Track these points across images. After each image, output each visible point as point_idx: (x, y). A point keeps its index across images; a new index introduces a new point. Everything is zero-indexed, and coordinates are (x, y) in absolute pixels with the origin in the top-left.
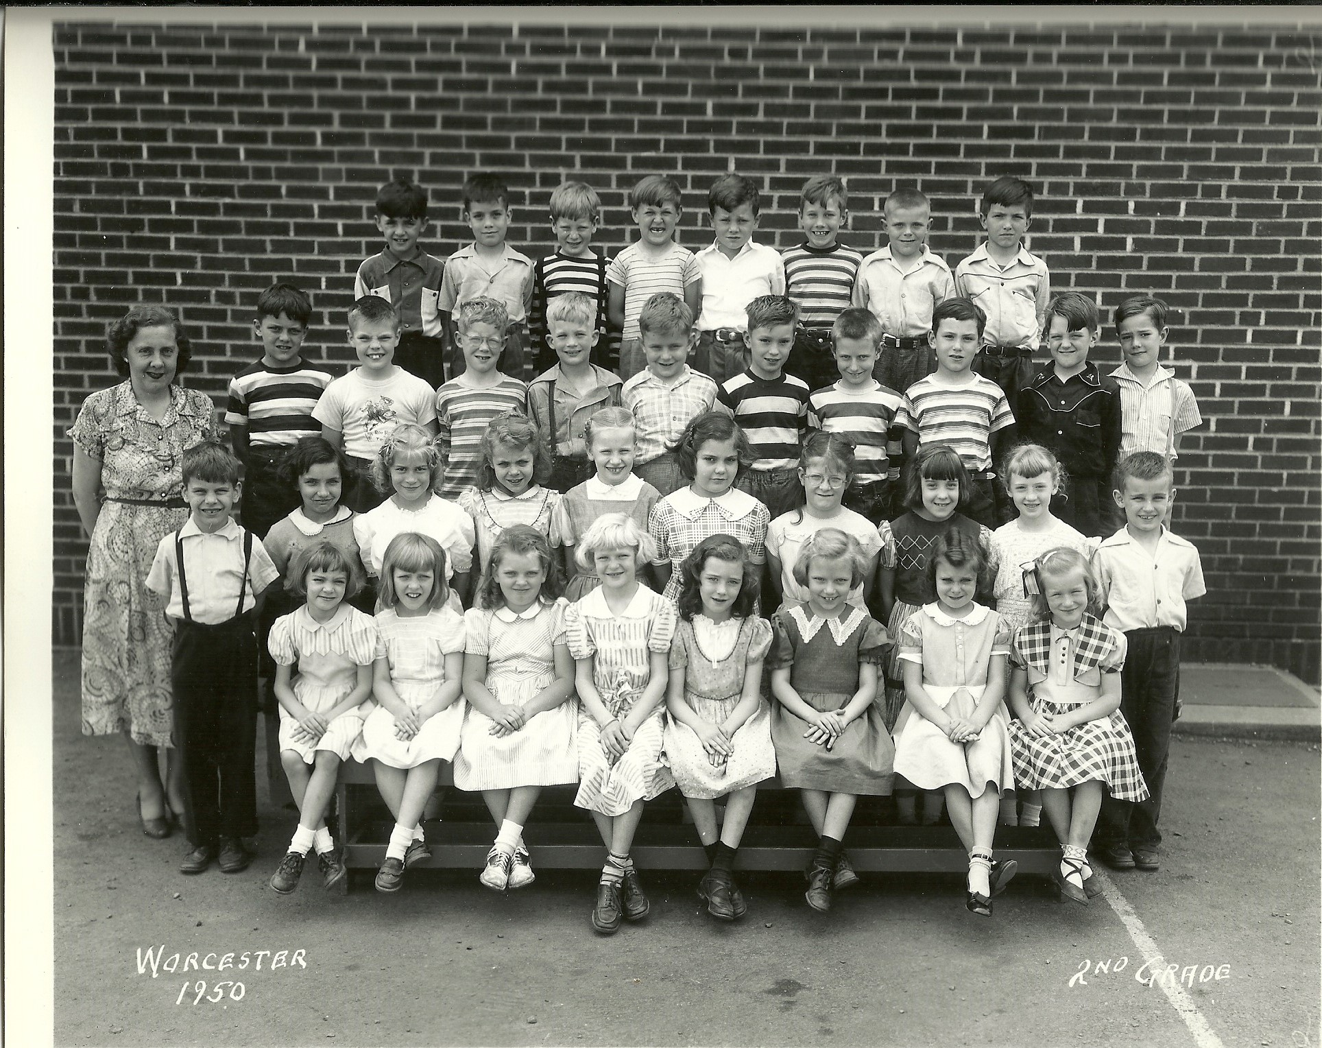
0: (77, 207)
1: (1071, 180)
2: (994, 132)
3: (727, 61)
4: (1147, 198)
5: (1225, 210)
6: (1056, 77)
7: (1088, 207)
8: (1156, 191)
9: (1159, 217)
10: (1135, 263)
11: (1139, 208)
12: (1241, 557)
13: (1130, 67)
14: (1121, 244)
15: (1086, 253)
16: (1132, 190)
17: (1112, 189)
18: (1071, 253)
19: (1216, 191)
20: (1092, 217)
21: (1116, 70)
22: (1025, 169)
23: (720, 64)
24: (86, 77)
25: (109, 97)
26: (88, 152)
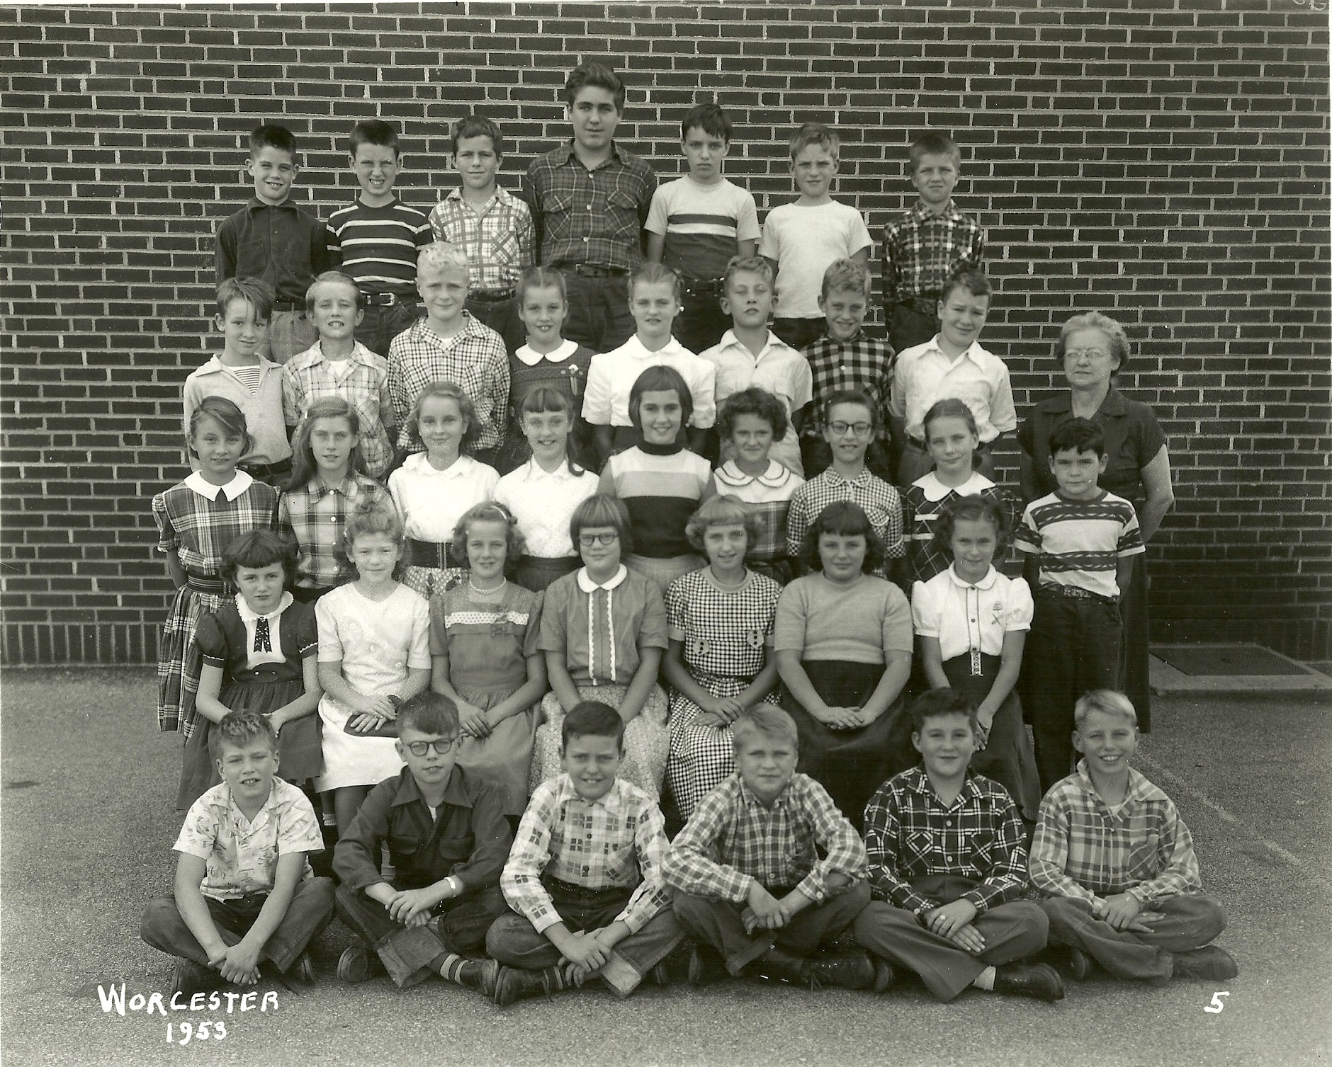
0: (150, 244)
1: (1068, 212)
2: (1000, 170)
3: (761, 107)
4: (1135, 227)
5: (1202, 236)
6: (1052, 120)
7: (1083, 236)
8: (1143, 220)
9: (1146, 244)
10: (1127, 284)
11: (1129, 236)
12: (1226, 546)
13: (1118, 112)
14: (1114, 269)
15: (1083, 277)
16: (1121, 220)
17: (1105, 219)
18: (1069, 276)
19: (1193, 220)
20: (1088, 244)
21: (1105, 113)
22: (1027, 203)
23: (755, 108)
24: (160, 123)
25: (183, 141)
26: (162, 192)
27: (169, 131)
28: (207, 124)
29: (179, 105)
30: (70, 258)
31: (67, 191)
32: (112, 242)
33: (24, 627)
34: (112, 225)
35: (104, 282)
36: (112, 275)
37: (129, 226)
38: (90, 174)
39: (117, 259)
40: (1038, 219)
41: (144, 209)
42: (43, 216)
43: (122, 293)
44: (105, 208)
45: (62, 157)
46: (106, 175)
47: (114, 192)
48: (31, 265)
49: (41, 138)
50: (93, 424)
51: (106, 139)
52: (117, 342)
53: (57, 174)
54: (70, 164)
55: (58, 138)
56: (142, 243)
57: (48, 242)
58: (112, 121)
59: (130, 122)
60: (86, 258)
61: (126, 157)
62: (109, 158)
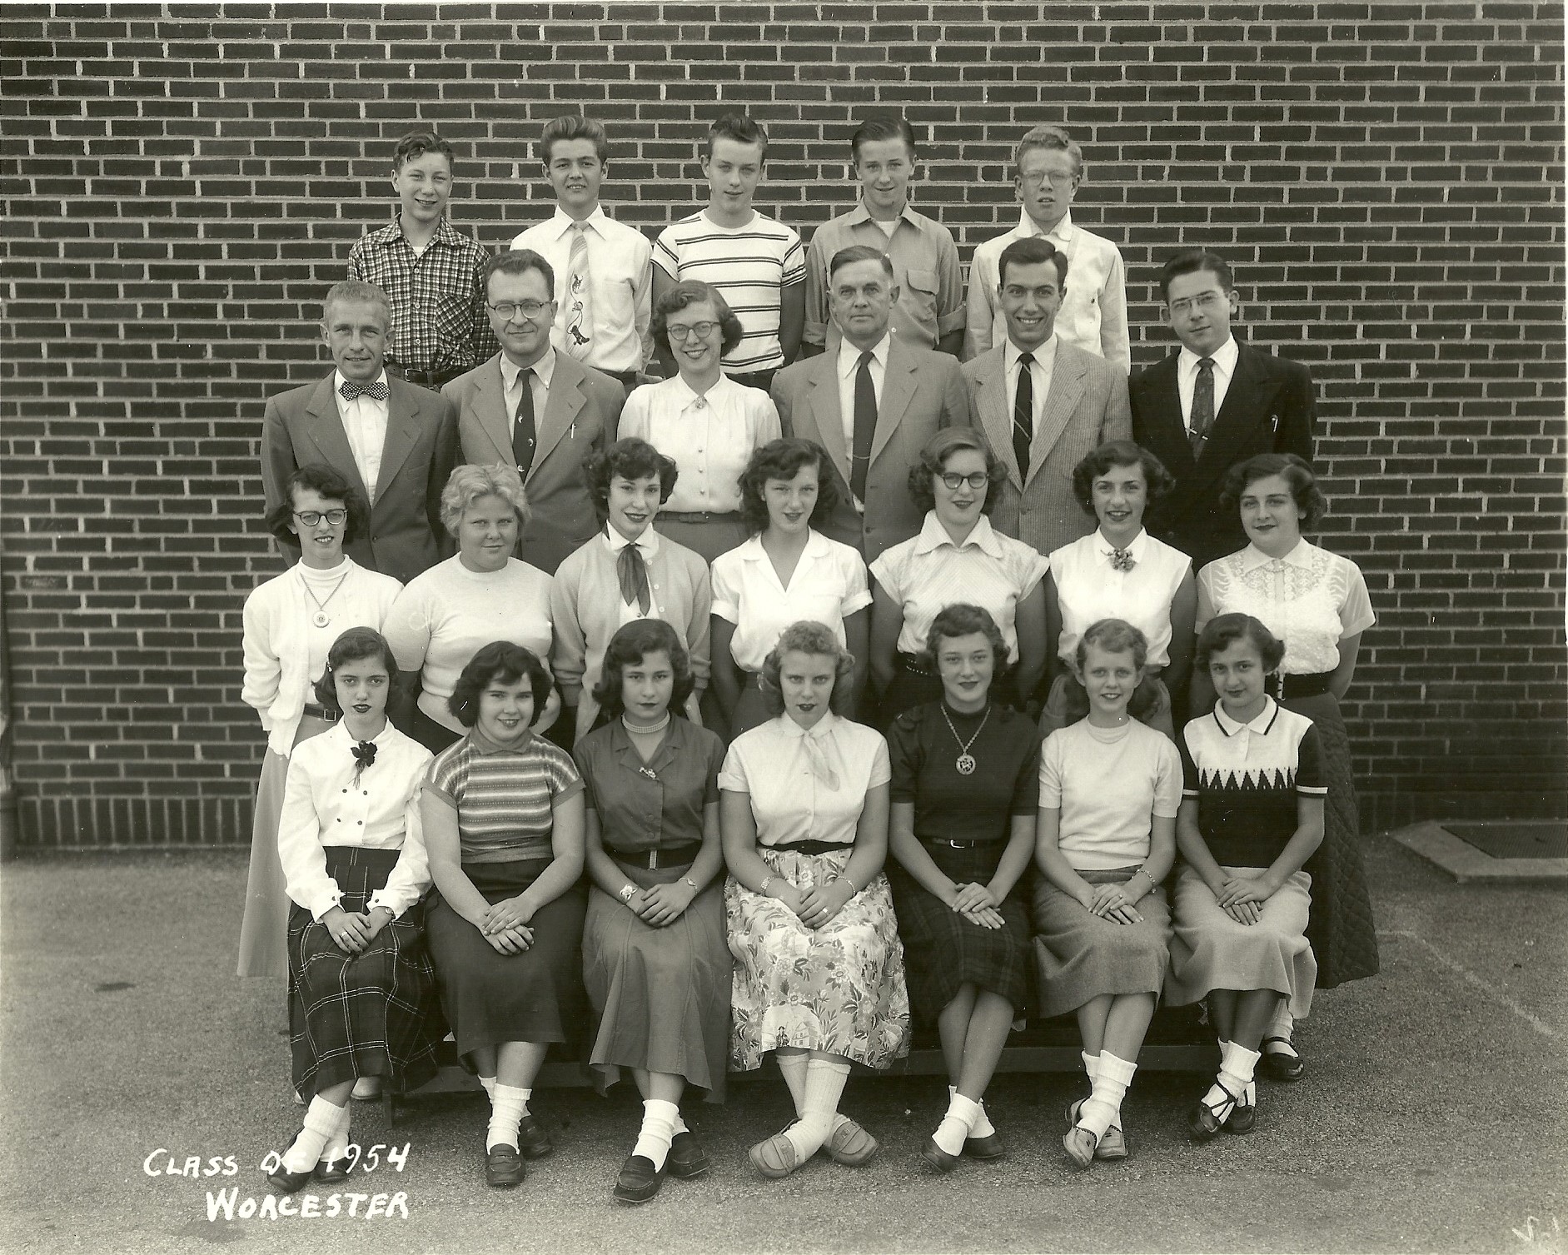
0: (263, 353)
1: (1350, 304)
2: (1266, 255)
3: (981, 183)
4: (1430, 321)
5: (1513, 332)
6: (1331, 194)
7: (1368, 333)
8: (1440, 313)
9: (1443, 341)
10: (1420, 390)
11: (1423, 332)
12: (1540, 702)
13: (1409, 183)
14: (1405, 371)
15: (1368, 381)
16: (1413, 313)
17: (1393, 313)
18: (1351, 381)
19: (1502, 313)
20: (1374, 342)
21: (1394, 186)
22: (1301, 293)
23: (973, 185)
24: (274, 210)
25: (300, 231)
26: (277, 292)
27: (285, 220)
28: (329, 211)
29: (297, 189)
30: (170, 371)
31: (166, 292)
32: (219, 351)
33: (117, 802)
34: (219, 331)
35: (209, 398)
36: (219, 390)
37: (238, 332)
38: (193, 272)
39: (224, 370)
40: (1313, 313)
41: (256, 312)
42: (140, 320)
43: (229, 410)
44: (210, 311)
45: (161, 252)
46: (212, 272)
47: (220, 292)
48: (125, 379)
49: (137, 231)
50: (196, 563)
51: (212, 231)
52: (224, 468)
53: (156, 272)
54: (170, 261)
55: (156, 230)
56: (253, 352)
57: (145, 352)
58: (219, 210)
59: (239, 210)
60: (188, 371)
61: (234, 252)
62: (214, 252)
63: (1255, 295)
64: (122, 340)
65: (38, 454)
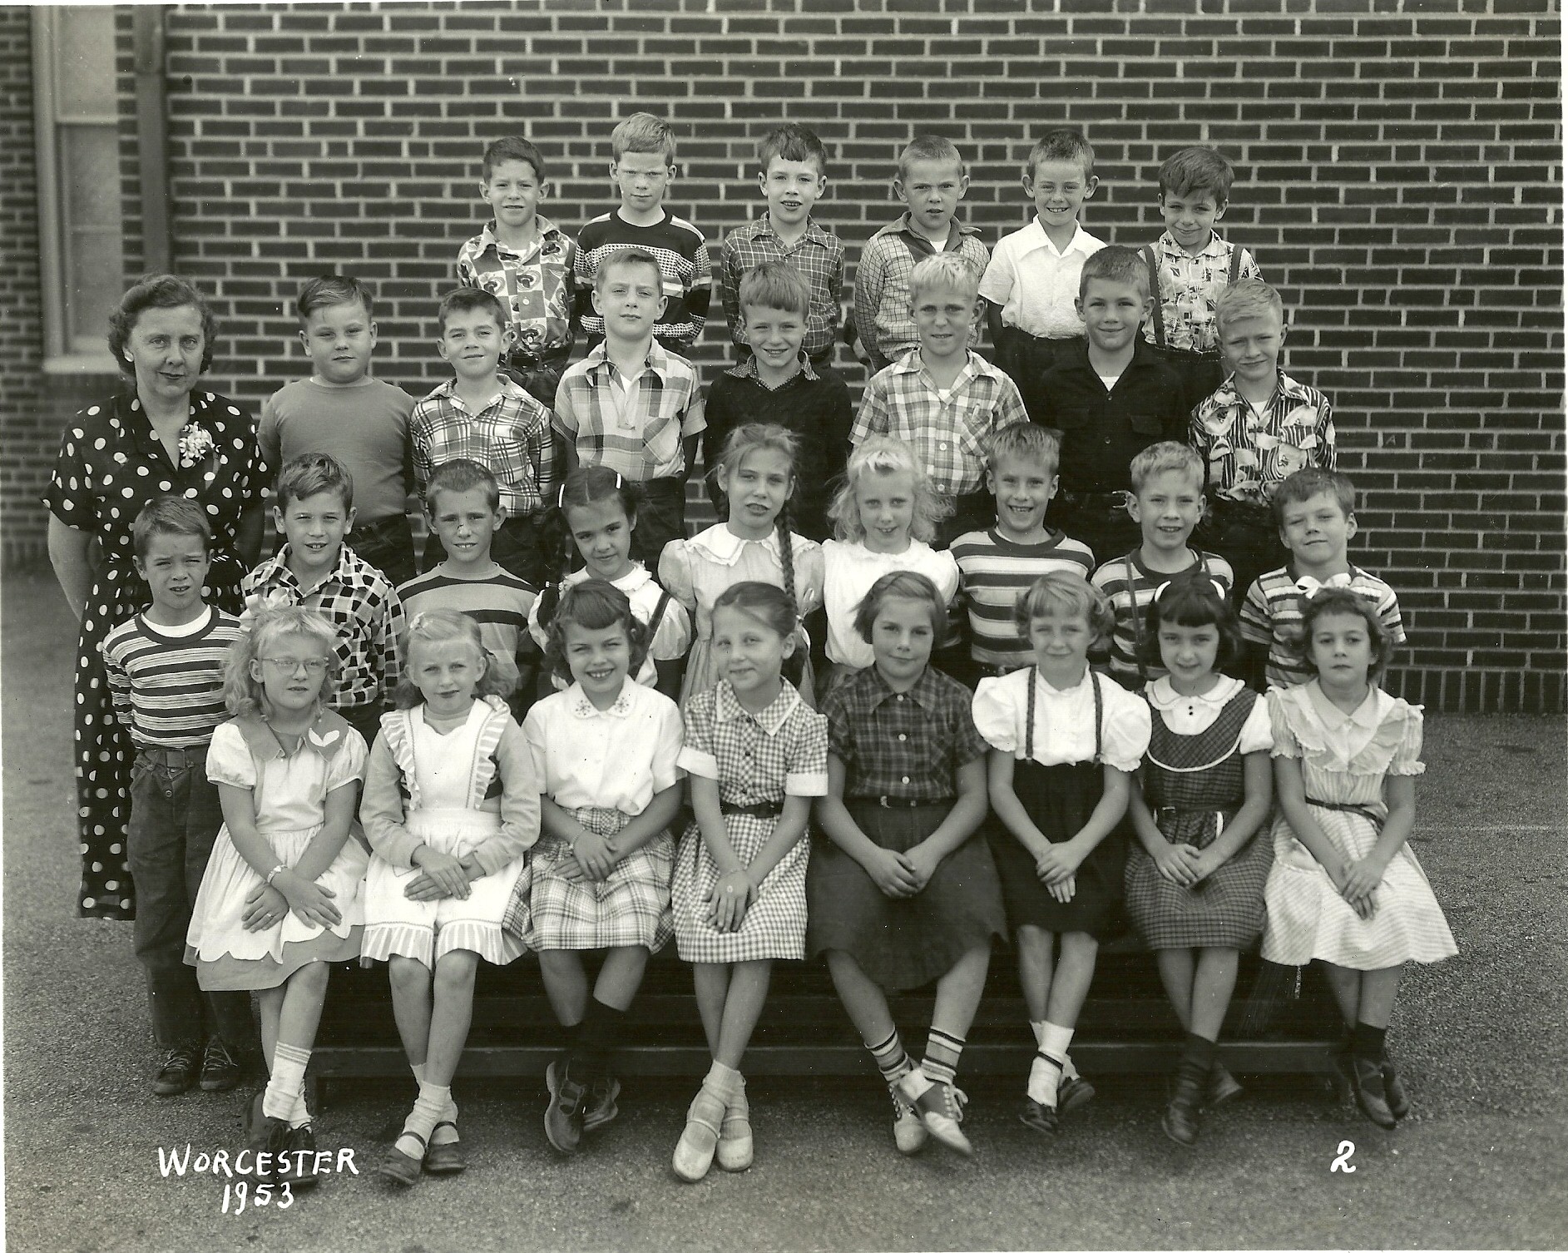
63: (1497, 134)
64: (306, 178)
65: (219, 294)
